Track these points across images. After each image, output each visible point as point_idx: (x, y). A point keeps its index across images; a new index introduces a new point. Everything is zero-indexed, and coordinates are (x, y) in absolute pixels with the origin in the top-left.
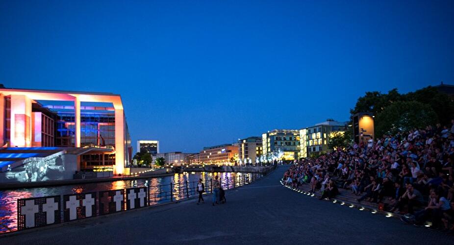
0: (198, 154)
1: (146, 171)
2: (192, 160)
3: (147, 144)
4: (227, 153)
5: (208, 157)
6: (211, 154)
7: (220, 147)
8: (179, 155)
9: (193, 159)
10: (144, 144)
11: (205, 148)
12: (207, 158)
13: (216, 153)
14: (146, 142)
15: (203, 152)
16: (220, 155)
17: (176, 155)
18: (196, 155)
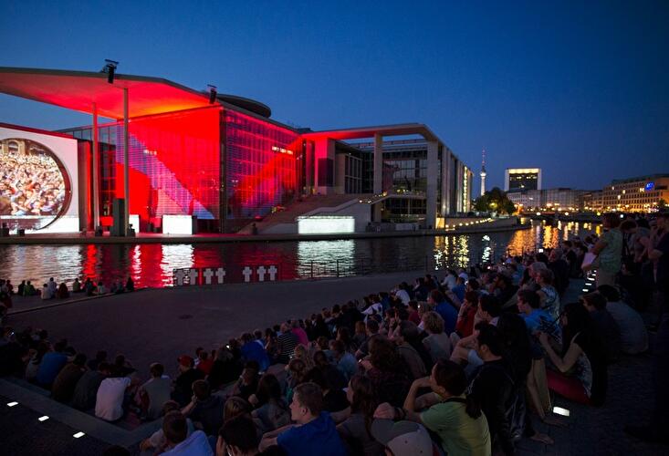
0: (601, 191)
1: (472, 223)
2: (587, 202)
3: (520, 175)
4: (656, 191)
5: (619, 197)
6: (624, 192)
7: (644, 180)
8: (565, 193)
9: (590, 200)
10: (517, 175)
11: (614, 182)
12: (616, 198)
13: (637, 191)
14: (520, 171)
15: (610, 189)
16: (642, 195)
17: (561, 194)
18: (597, 194)
